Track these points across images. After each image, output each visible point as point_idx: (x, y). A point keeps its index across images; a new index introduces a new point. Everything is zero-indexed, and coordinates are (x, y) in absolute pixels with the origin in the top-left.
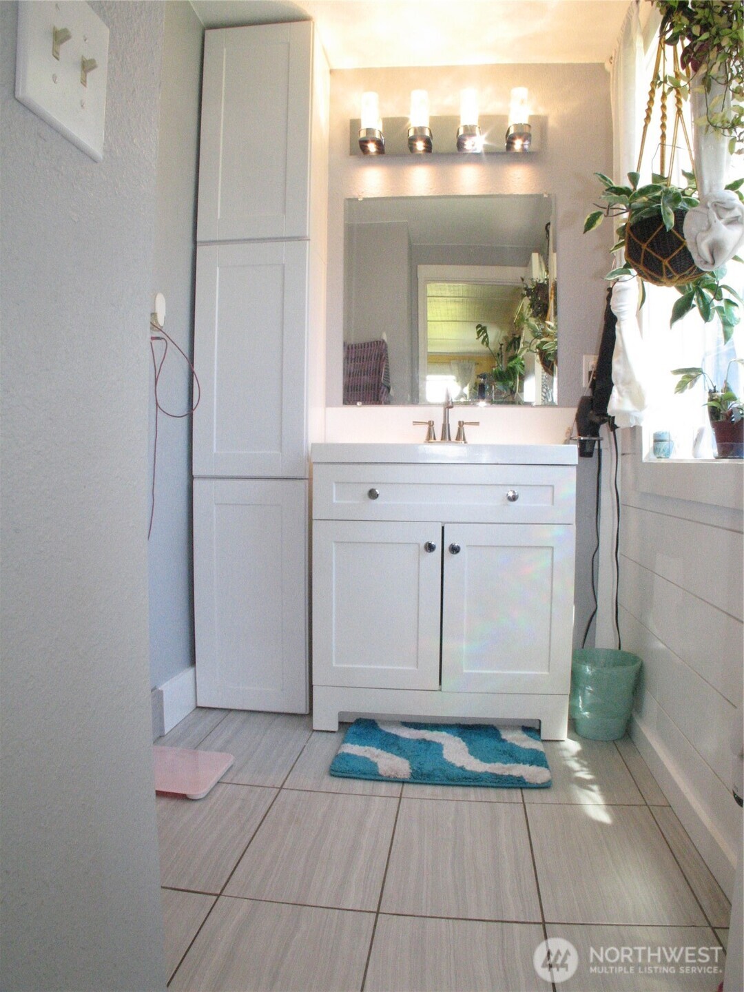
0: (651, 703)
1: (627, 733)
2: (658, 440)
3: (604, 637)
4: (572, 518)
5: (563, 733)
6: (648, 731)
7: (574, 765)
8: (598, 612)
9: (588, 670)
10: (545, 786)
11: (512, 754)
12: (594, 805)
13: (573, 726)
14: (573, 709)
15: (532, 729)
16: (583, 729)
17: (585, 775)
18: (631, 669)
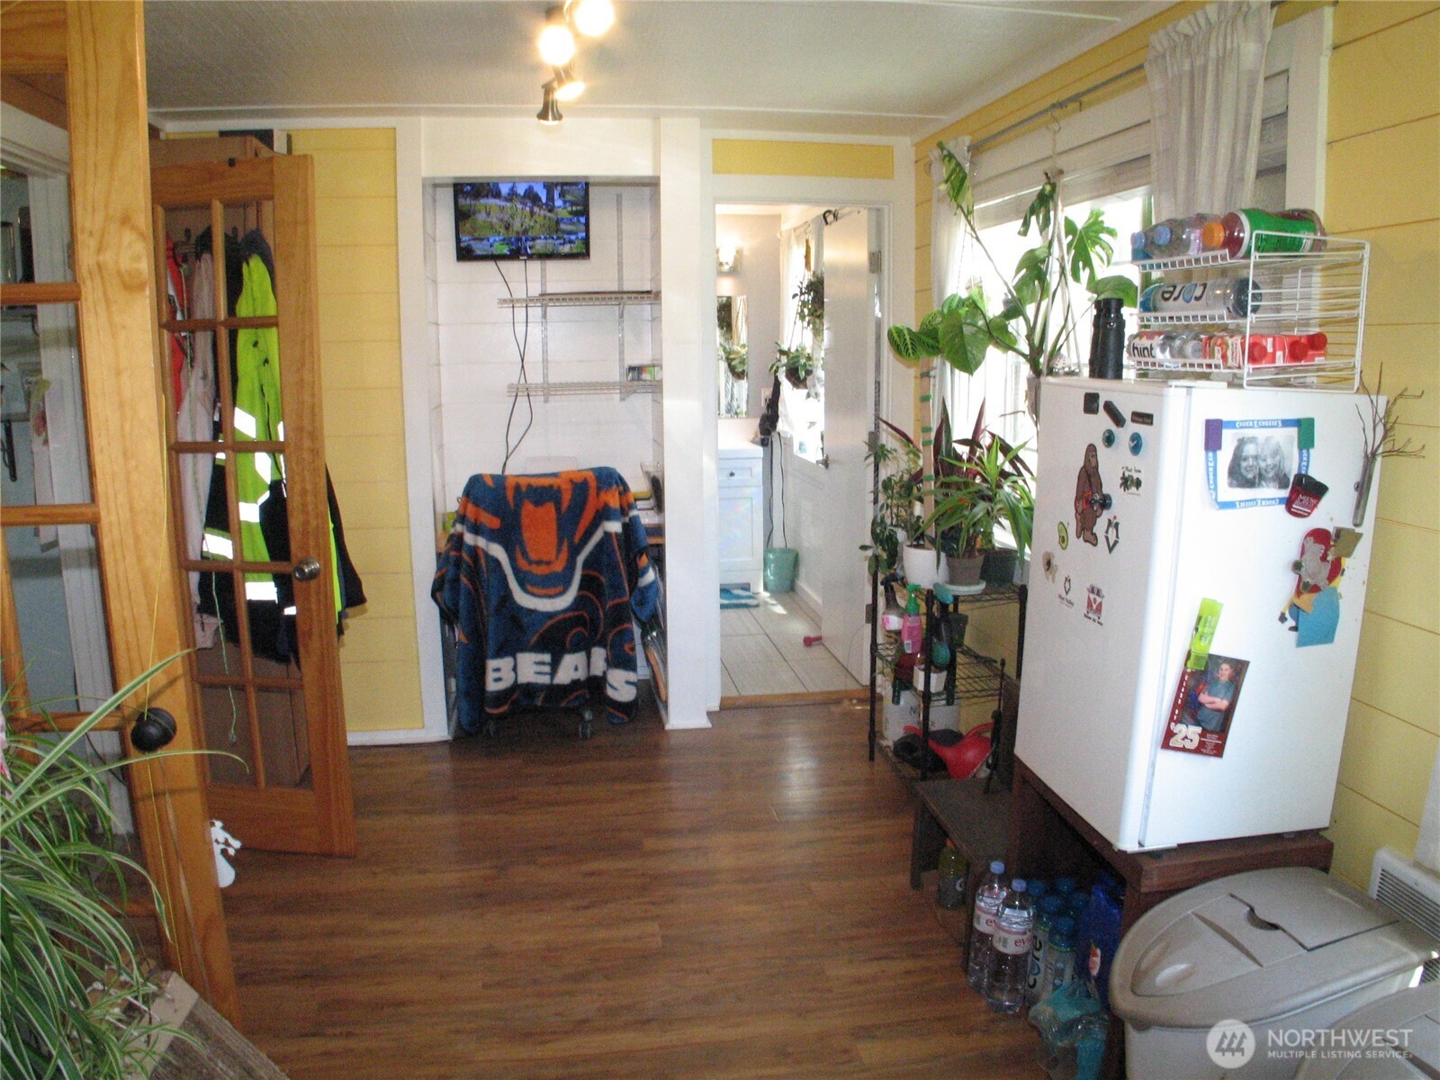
0: (803, 571)
1: (792, 588)
2: (801, 445)
3: (778, 542)
4: (761, 483)
5: (761, 589)
6: (802, 584)
7: (768, 600)
8: (774, 532)
9: (771, 556)
10: (757, 606)
11: (739, 597)
12: (779, 610)
13: (766, 588)
14: (765, 577)
15: (746, 587)
16: (770, 587)
17: (774, 602)
18: (791, 557)
